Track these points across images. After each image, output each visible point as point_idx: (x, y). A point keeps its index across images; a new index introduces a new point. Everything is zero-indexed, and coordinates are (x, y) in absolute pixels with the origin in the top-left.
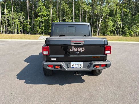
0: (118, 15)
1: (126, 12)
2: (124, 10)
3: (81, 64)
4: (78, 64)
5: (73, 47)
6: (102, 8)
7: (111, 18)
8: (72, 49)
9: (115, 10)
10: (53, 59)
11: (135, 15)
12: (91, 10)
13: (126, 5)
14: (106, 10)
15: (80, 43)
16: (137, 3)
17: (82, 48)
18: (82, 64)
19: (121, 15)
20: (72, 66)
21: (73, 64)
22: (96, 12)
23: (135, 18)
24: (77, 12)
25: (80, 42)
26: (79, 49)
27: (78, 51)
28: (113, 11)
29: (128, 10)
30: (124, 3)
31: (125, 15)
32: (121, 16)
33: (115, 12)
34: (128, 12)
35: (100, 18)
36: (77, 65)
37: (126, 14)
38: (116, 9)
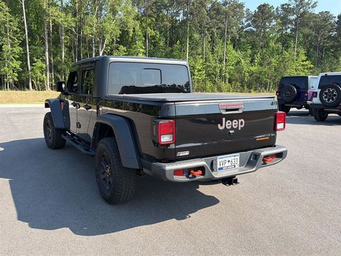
0: (139, 43)
1: (154, 38)
2: (150, 32)
3: (235, 158)
4: (230, 159)
5: (224, 119)
6: (101, 23)
7: (125, 49)
8: (222, 125)
9: (131, 30)
10: (182, 154)
11: (171, 45)
12: (74, 25)
13: (152, 20)
14: (112, 29)
15: (237, 109)
16: (172, 18)
17: (240, 121)
18: (238, 158)
19: (144, 43)
20: (218, 167)
21: (221, 160)
22: (87, 31)
23: (172, 51)
24: (34, 27)
25: (237, 107)
26: (235, 123)
27: (232, 129)
28: (127, 32)
29: (158, 33)
30: (150, 16)
31: (152, 43)
32: (145, 45)
33: (131, 35)
34: (158, 36)
35: (97, 47)
36: (229, 161)
37: (153, 41)
38: (134, 28)
